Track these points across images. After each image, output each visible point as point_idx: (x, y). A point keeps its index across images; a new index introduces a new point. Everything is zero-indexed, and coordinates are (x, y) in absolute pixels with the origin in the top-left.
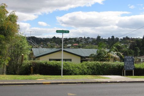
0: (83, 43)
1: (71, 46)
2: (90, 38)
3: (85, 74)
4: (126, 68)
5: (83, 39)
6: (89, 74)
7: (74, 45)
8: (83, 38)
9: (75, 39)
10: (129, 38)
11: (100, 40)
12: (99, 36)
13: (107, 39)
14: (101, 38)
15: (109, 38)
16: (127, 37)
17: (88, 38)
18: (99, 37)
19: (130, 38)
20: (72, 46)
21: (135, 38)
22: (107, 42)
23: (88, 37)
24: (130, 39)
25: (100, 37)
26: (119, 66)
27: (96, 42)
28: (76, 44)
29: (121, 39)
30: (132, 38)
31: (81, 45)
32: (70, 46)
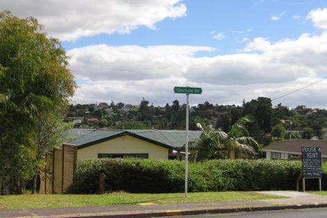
0: (110, 116)
1: (83, 123)
2: (123, 105)
3: (220, 188)
4: (306, 172)
5: (109, 107)
6: (229, 190)
7: (89, 120)
8: (109, 104)
9: (91, 107)
10: (212, 105)
11: (148, 109)
12: (146, 100)
13: (163, 108)
14: (149, 105)
15: (168, 104)
16: (207, 103)
17: (121, 105)
18: (144, 103)
19: (214, 105)
20: (85, 123)
21: (224, 105)
22: (163, 113)
23: (121, 103)
24: (214, 108)
25: (147, 102)
26: (291, 170)
27: (140, 114)
28: (93, 119)
29: (194, 108)
30: (219, 105)
31: (106, 120)
32: (80, 124)
